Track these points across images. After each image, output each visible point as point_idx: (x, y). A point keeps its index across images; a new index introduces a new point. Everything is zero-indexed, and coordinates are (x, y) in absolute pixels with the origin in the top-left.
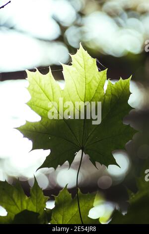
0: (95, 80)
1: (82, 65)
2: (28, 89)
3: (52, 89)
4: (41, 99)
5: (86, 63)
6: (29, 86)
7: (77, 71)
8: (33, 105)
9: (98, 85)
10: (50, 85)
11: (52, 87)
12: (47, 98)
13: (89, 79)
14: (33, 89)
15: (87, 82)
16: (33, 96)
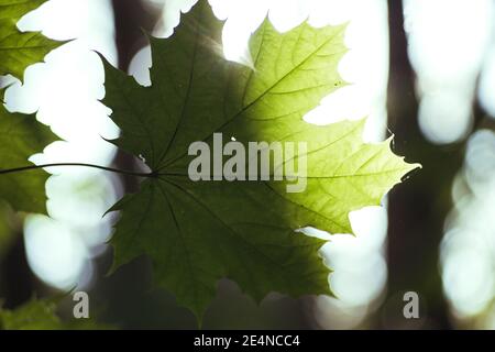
0: (328, 204)
1: (366, 168)
2: (304, 25)
3: (303, 91)
4: (277, 61)
5: (370, 179)
6: (311, 29)
7: (349, 155)
8: (263, 40)
9: (317, 210)
10: (314, 85)
11: (309, 89)
12: (280, 77)
13: (331, 187)
14: (303, 39)
15: (323, 182)
16: (286, 38)
